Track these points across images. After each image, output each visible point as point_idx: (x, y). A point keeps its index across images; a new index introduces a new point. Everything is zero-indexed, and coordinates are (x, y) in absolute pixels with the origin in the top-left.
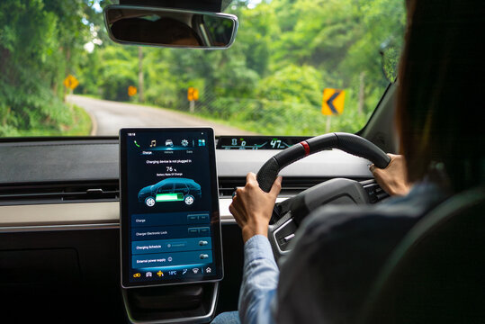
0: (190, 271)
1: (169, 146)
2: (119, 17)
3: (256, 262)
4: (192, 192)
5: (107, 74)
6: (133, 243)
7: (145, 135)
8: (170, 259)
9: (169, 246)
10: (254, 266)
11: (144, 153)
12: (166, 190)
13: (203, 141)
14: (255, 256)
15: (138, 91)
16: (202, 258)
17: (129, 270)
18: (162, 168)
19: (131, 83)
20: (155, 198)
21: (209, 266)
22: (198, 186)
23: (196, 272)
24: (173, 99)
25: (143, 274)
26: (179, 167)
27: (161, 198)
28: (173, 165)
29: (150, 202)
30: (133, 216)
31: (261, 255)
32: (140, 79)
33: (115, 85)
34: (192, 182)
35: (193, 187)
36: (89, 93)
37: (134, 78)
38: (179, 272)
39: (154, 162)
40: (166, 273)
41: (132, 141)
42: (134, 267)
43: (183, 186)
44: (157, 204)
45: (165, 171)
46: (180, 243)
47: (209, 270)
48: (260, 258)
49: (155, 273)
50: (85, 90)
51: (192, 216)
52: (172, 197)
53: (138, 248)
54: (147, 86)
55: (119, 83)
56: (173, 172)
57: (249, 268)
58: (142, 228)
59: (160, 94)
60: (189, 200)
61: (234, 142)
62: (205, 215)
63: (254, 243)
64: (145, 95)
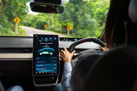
0: (51, 72)
1: (46, 39)
2: (35, 5)
3: (67, 70)
4: (52, 52)
5: (38, 20)
6: (36, 64)
7: (40, 36)
8: (46, 69)
9: (46, 65)
10: (67, 71)
11: (40, 41)
12: (45, 51)
13: (56, 38)
14: (67, 68)
15: (47, 26)
16: (54, 69)
17: (35, 71)
18: (44, 45)
19: (45, 23)
20: (42, 52)
21: (56, 71)
22: (54, 50)
23: (52, 72)
24: (60, 29)
25: (38, 72)
26: (49, 45)
27: (44, 53)
28: (47, 44)
29: (41, 54)
30: (36, 57)
31: (69, 68)
32: (48, 22)
33: (40, 24)
34: (52, 49)
35: (52, 50)
36: (32, 26)
37: (47, 22)
38: (48, 72)
39: (42, 43)
40: (44, 72)
41: (37, 38)
42: (36, 71)
43: (50, 50)
44: (43, 54)
45: (45, 46)
46: (48, 65)
47: (56, 72)
48: (69, 69)
49: (41, 72)
50: (31, 26)
51: (52, 58)
52: (47, 53)
53: (37, 65)
54: (51, 25)
55: (41, 23)
56: (47, 46)
57: (65, 71)
58: (39, 60)
59: (55, 27)
60: (51, 54)
61: (64, 39)
62: (55, 58)
63: (67, 64)
64: (50, 27)
